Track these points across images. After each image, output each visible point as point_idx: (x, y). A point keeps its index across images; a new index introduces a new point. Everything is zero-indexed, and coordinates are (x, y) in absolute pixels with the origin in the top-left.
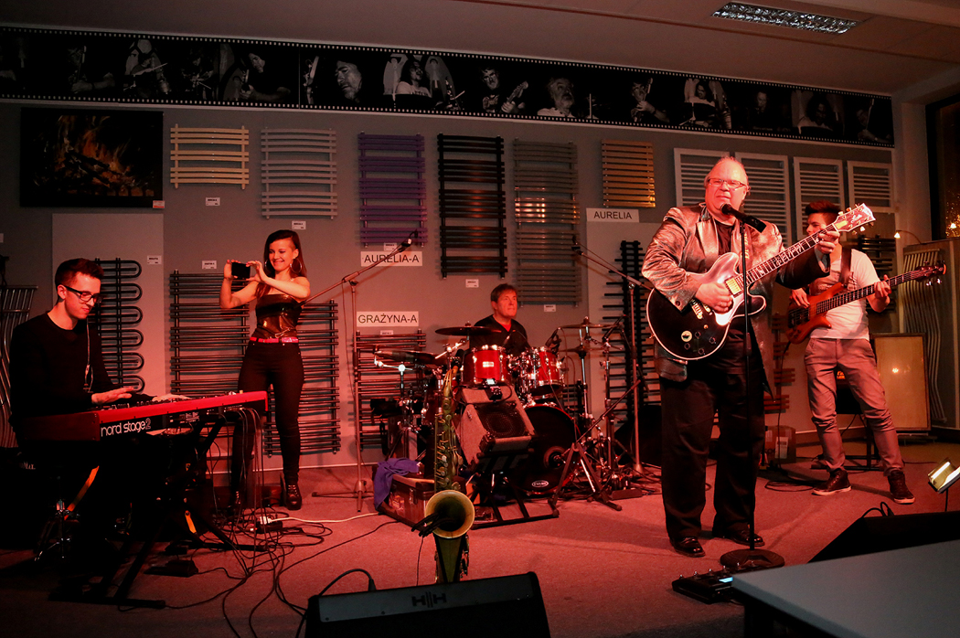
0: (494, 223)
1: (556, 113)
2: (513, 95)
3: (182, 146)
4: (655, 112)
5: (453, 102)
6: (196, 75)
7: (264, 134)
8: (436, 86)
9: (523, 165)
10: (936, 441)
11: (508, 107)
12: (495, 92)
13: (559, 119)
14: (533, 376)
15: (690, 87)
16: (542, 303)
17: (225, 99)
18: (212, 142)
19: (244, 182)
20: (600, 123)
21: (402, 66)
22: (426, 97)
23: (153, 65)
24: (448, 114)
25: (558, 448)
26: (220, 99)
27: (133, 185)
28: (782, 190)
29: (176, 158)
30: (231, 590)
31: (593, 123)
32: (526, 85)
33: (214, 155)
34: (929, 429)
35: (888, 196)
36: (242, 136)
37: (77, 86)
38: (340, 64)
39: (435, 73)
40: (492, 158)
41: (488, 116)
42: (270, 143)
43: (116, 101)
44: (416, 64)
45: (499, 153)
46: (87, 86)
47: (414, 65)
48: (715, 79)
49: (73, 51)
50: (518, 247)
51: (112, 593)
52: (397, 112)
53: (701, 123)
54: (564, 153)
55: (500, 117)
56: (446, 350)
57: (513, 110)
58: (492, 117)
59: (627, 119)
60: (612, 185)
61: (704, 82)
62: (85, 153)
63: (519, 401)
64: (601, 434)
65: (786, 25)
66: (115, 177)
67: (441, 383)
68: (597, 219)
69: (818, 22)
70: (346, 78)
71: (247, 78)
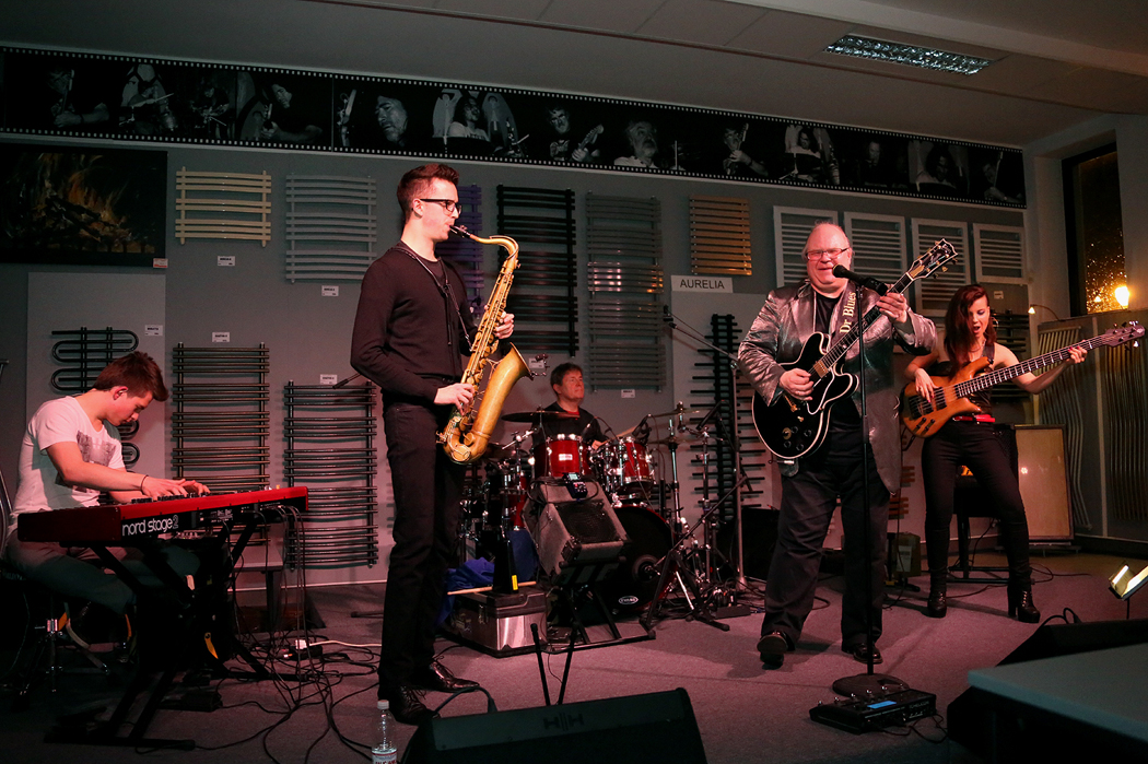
0: (562, 292)
1: (637, 163)
2: (586, 141)
3: (189, 193)
4: (751, 164)
5: (515, 148)
6: (208, 108)
7: (289, 181)
8: (496, 129)
9: (597, 223)
10: (1080, 552)
11: (580, 154)
12: (564, 137)
14: (619, 471)
15: (791, 134)
16: (619, 387)
17: (243, 138)
18: (224, 189)
19: (264, 238)
20: (687, 176)
21: (455, 104)
22: (484, 141)
23: (156, 95)
24: (508, 162)
25: (649, 558)
26: (237, 138)
27: (129, 239)
28: (898, 257)
29: (183, 208)
30: (272, 728)
31: (679, 175)
32: (601, 129)
33: (224, 205)
34: (1072, 538)
35: (1020, 265)
36: (264, 182)
37: (62, 119)
38: (381, 100)
39: (495, 113)
40: (561, 214)
41: (557, 165)
42: (297, 192)
43: (110, 137)
44: (472, 102)
45: (569, 208)
46: (75, 119)
47: (469, 103)
48: (820, 127)
49: (58, 76)
50: (591, 320)
51: (126, 732)
52: (448, 158)
53: (804, 177)
54: (647, 210)
55: (571, 166)
56: (515, 439)
57: (585, 158)
58: (561, 166)
59: (718, 171)
60: (701, 248)
61: (808, 129)
62: (71, 200)
63: (606, 501)
64: (696, 542)
65: (908, 63)
66: (107, 228)
67: (507, 478)
68: (684, 288)
69: (946, 60)
70: (389, 117)
71: (269, 113)
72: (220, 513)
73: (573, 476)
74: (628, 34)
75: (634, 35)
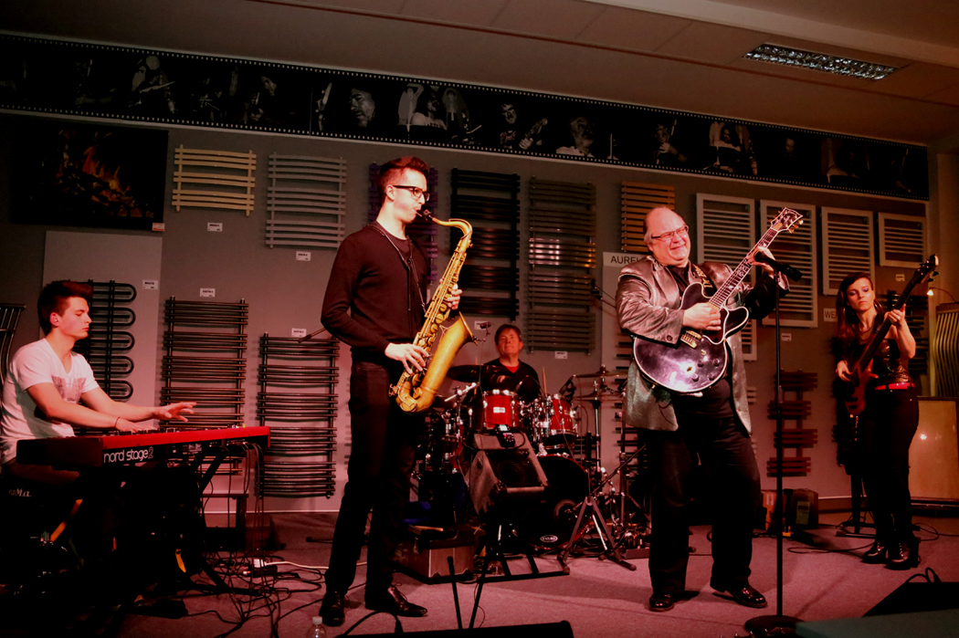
0: (505, 264)
1: (576, 152)
2: (532, 132)
3: (186, 168)
4: (677, 155)
5: (469, 136)
6: (205, 95)
7: (272, 159)
8: (453, 119)
9: (538, 205)
11: (526, 143)
12: (512, 128)
13: (577, 158)
14: (546, 424)
15: (715, 130)
16: (553, 349)
17: (234, 121)
18: (216, 165)
19: (248, 208)
20: (620, 164)
21: (418, 96)
22: (441, 130)
23: (161, 83)
25: (568, 502)
26: (228, 121)
27: (132, 205)
28: (809, 241)
29: (179, 180)
30: (226, 635)
31: (613, 164)
32: (545, 122)
33: (216, 179)
35: (921, 251)
36: (250, 160)
37: (80, 100)
38: (354, 91)
39: (452, 105)
40: (507, 196)
42: (278, 170)
43: (121, 118)
44: (433, 95)
45: (515, 191)
46: (91, 101)
47: (430, 97)
48: (741, 123)
49: (78, 64)
50: (531, 289)
53: (726, 168)
54: (582, 194)
56: (456, 393)
57: (531, 147)
58: (509, 153)
60: (630, 229)
61: (730, 126)
62: (85, 170)
63: (531, 450)
64: (613, 489)
65: (820, 69)
66: (114, 196)
67: (448, 427)
68: (614, 264)
69: (854, 67)
70: (360, 106)
71: (257, 101)
72: (190, 446)
73: (503, 428)
74: (568, 39)
75: (573, 40)
